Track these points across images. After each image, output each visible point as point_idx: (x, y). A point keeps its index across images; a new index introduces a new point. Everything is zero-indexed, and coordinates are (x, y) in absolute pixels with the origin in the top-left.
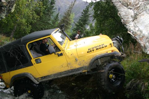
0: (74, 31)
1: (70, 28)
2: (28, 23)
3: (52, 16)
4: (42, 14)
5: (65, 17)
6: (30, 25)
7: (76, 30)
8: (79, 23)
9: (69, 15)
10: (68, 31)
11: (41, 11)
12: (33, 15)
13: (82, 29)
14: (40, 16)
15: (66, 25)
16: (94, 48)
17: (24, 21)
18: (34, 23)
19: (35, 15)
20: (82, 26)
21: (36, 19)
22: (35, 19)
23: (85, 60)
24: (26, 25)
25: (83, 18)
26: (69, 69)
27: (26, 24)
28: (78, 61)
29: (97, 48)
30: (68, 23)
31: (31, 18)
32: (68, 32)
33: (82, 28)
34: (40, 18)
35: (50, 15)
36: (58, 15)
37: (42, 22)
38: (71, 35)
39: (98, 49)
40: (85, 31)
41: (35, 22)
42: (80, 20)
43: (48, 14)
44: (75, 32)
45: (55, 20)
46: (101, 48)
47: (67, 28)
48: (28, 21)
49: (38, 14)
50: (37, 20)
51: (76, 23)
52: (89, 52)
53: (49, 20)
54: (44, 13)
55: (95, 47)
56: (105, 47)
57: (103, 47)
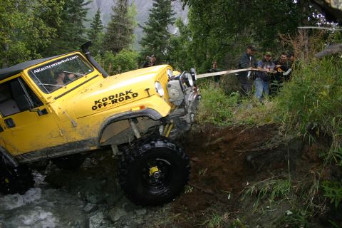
0: (144, 46)
1: (134, 40)
2: (32, 51)
3: (85, 20)
4: (59, 21)
5: (117, 18)
6: (37, 53)
7: (148, 41)
8: (151, 23)
9: (126, 11)
10: (130, 48)
11: (56, 15)
12: (40, 28)
13: (161, 37)
14: (56, 28)
15: (122, 36)
16: (107, 99)
17: (21, 46)
18: (47, 46)
19: (43, 26)
20: (159, 30)
21: (48, 35)
22: (46, 38)
23: (91, 125)
24: (30, 55)
25: (157, 10)
26: (65, 141)
27: (29, 52)
28: (78, 127)
29: (115, 98)
30: (126, 29)
31: (37, 36)
32: (131, 51)
33: (160, 34)
34: (58, 31)
35: (80, 20)
36: (98, 16)
37: (65, 40)
38: (140, 56)
39: (116, 102)
40: (168, 40)
41: (47, 44)
42: (151, 16)
43: (74, 19)
44: (146, 47)
45: (95, 28)
46: (123, 99)
47: (128, 42)
48: (31, 46)
49: (51, 23)
50: (52, 38)
51: (145, 25)
52: (96, 108)
53: (81, 32)
54: (63, 17)
55: (110, 97)
56: (134, 97)
57: (128, 97)
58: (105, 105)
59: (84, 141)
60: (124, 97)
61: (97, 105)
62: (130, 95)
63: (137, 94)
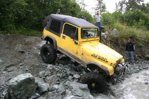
56: (106, 62)
57: (104, 60)
58: (96, 57)
59: (81, 61)
60: (103, 59)
61: (94, 55)
62: (105, 60)
63: (107, 62)
